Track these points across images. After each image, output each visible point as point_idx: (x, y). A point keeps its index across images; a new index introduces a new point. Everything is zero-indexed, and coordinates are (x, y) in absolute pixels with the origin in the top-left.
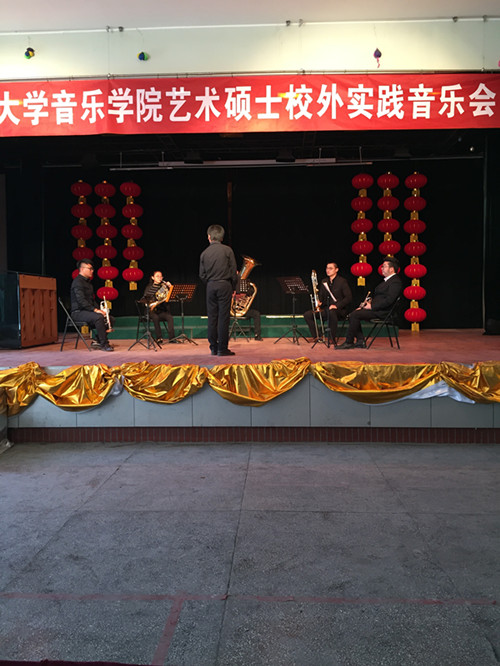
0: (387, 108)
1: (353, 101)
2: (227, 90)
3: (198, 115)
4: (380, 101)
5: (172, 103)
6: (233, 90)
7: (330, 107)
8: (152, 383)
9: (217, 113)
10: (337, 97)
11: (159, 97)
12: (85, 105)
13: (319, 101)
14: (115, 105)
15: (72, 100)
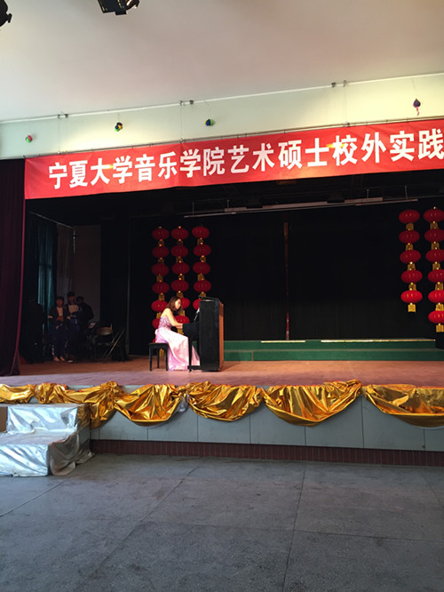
0: (428, 150)
1: (395, 146)
2: (280, 144)
3: (255, 167)
4: (420, 145)
5: (233, 158)
6: (286, 144)
7: (374, 152)
8: (213, 402)
9: (271, 164)
10: (379, 144)
11: (222, 154)
12: (161, 165)
13: (363, 148)
14: (186, 163)
15: (151, 162)
